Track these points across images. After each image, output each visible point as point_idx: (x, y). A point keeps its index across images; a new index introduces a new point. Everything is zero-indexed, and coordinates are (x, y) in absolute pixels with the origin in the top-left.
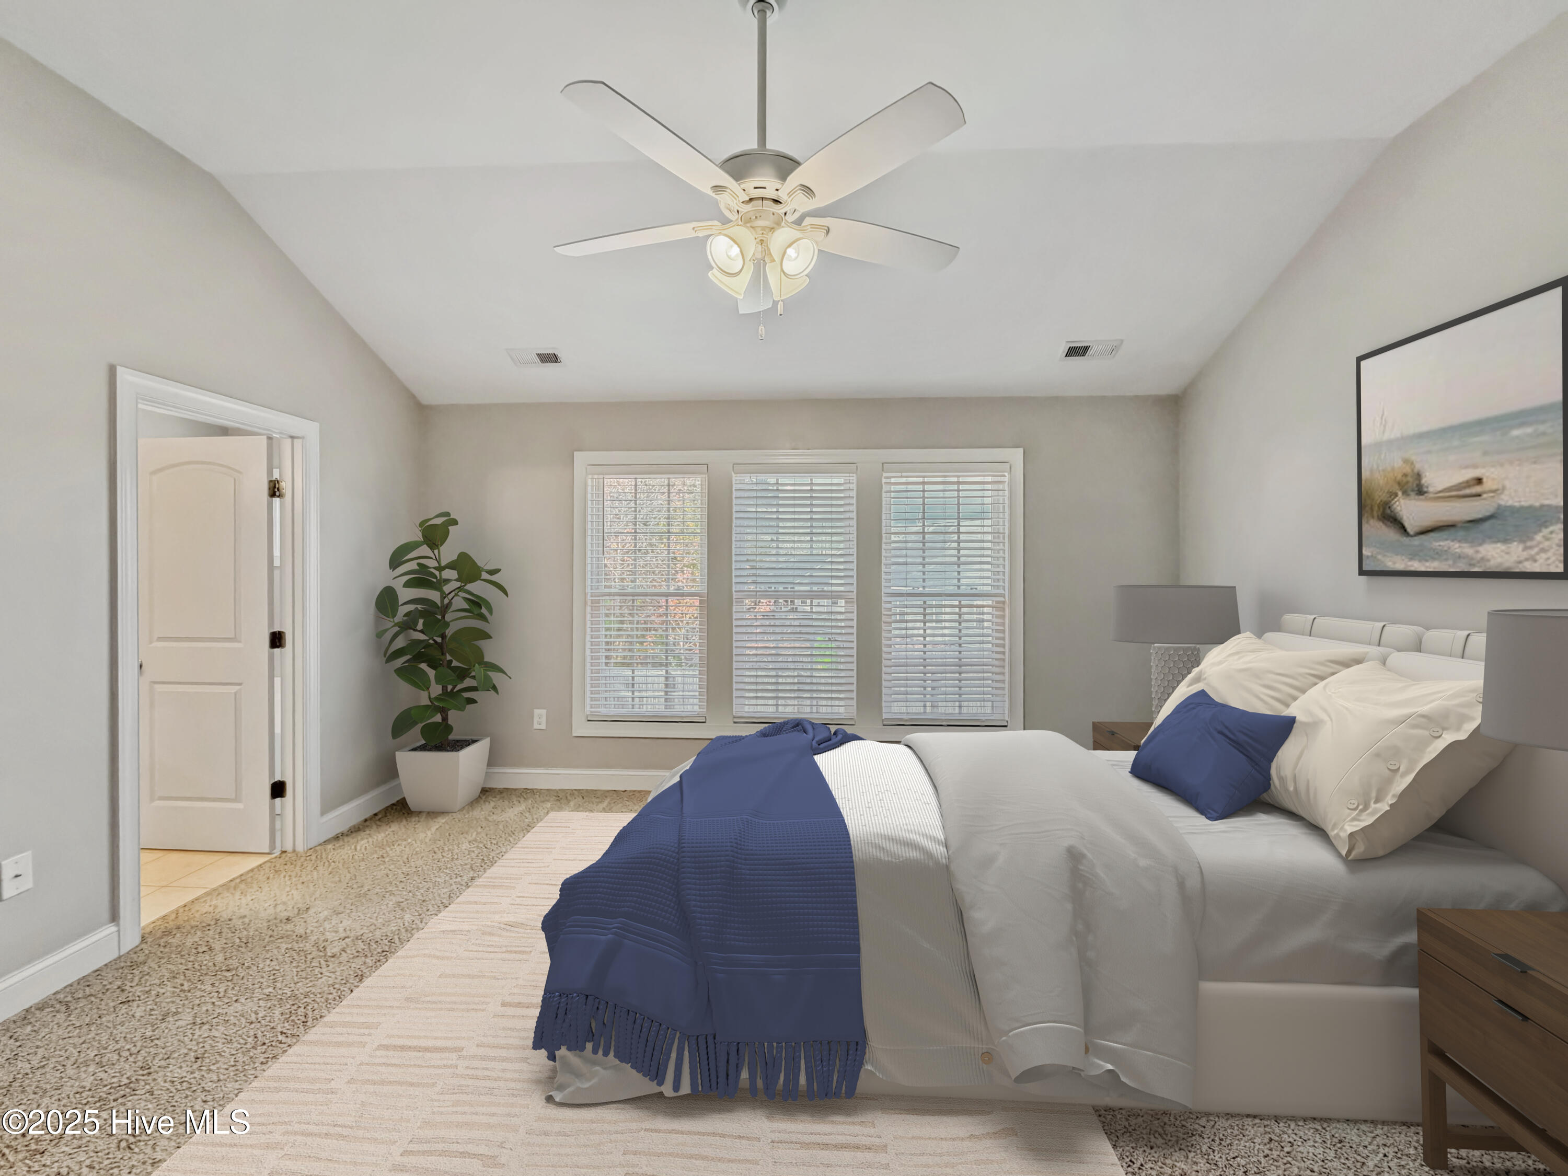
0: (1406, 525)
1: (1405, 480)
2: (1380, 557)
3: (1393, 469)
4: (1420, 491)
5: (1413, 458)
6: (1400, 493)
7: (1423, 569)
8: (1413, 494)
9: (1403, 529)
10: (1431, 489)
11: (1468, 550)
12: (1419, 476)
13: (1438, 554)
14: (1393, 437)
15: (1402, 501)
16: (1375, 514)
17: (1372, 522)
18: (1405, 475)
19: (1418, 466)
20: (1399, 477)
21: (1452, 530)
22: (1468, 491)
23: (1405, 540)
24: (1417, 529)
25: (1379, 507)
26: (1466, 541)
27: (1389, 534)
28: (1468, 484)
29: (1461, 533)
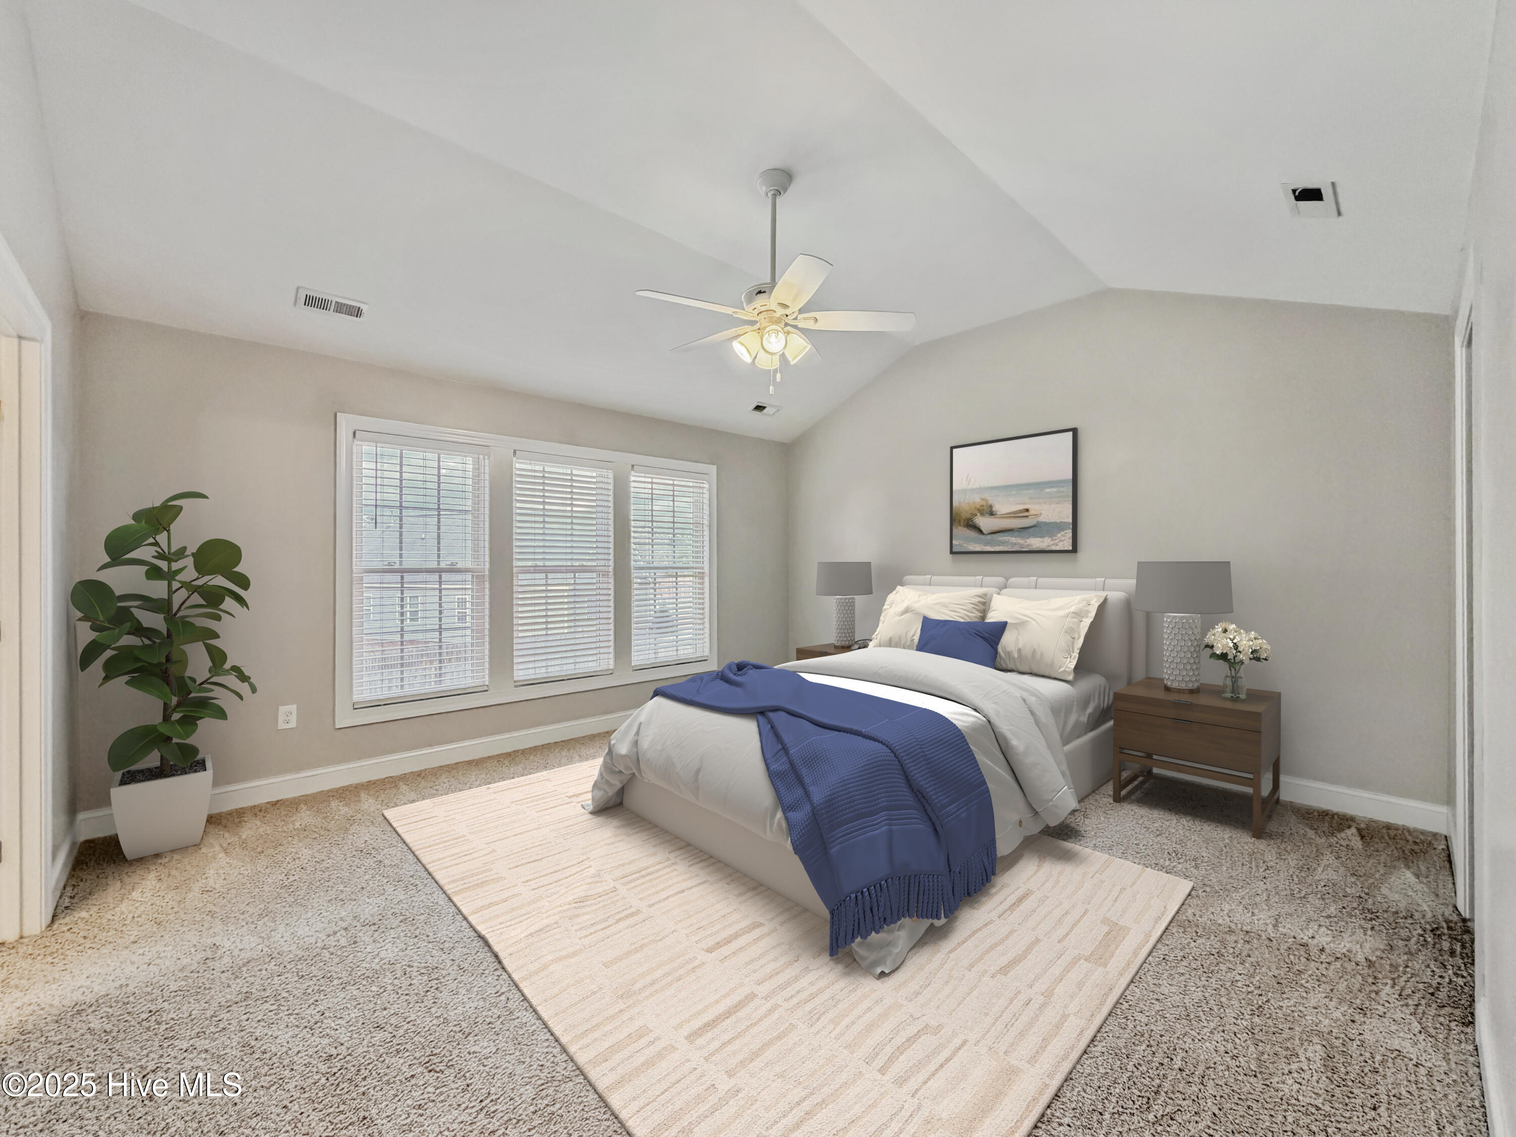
0: (983, 529)
1: (982, 508)
2: (965, 545)
3: (974, 503)
4: (992, 514)
5: (988, 498)
6: (979, 515)
7: (993, 550)
8: (987, 515)
9: (980, 531)
10: (998, 513)
11: (1020, 541)
12: (991, 507)
13: (1002, 543)
14: (974, 487)
15: (980, 518)
16: (962, 524)
17: (960, 528)
18: (982, 506)
19: (990, 502)
20: (978, 507)
21: (1011, 532)
22: (1021, 515)
23: (982, 537)
24: (989, 532)
25: (964, 520)
26: (1019, 537)
27: (973, 534)
28: (1021, 511)
29: (1016, 534)
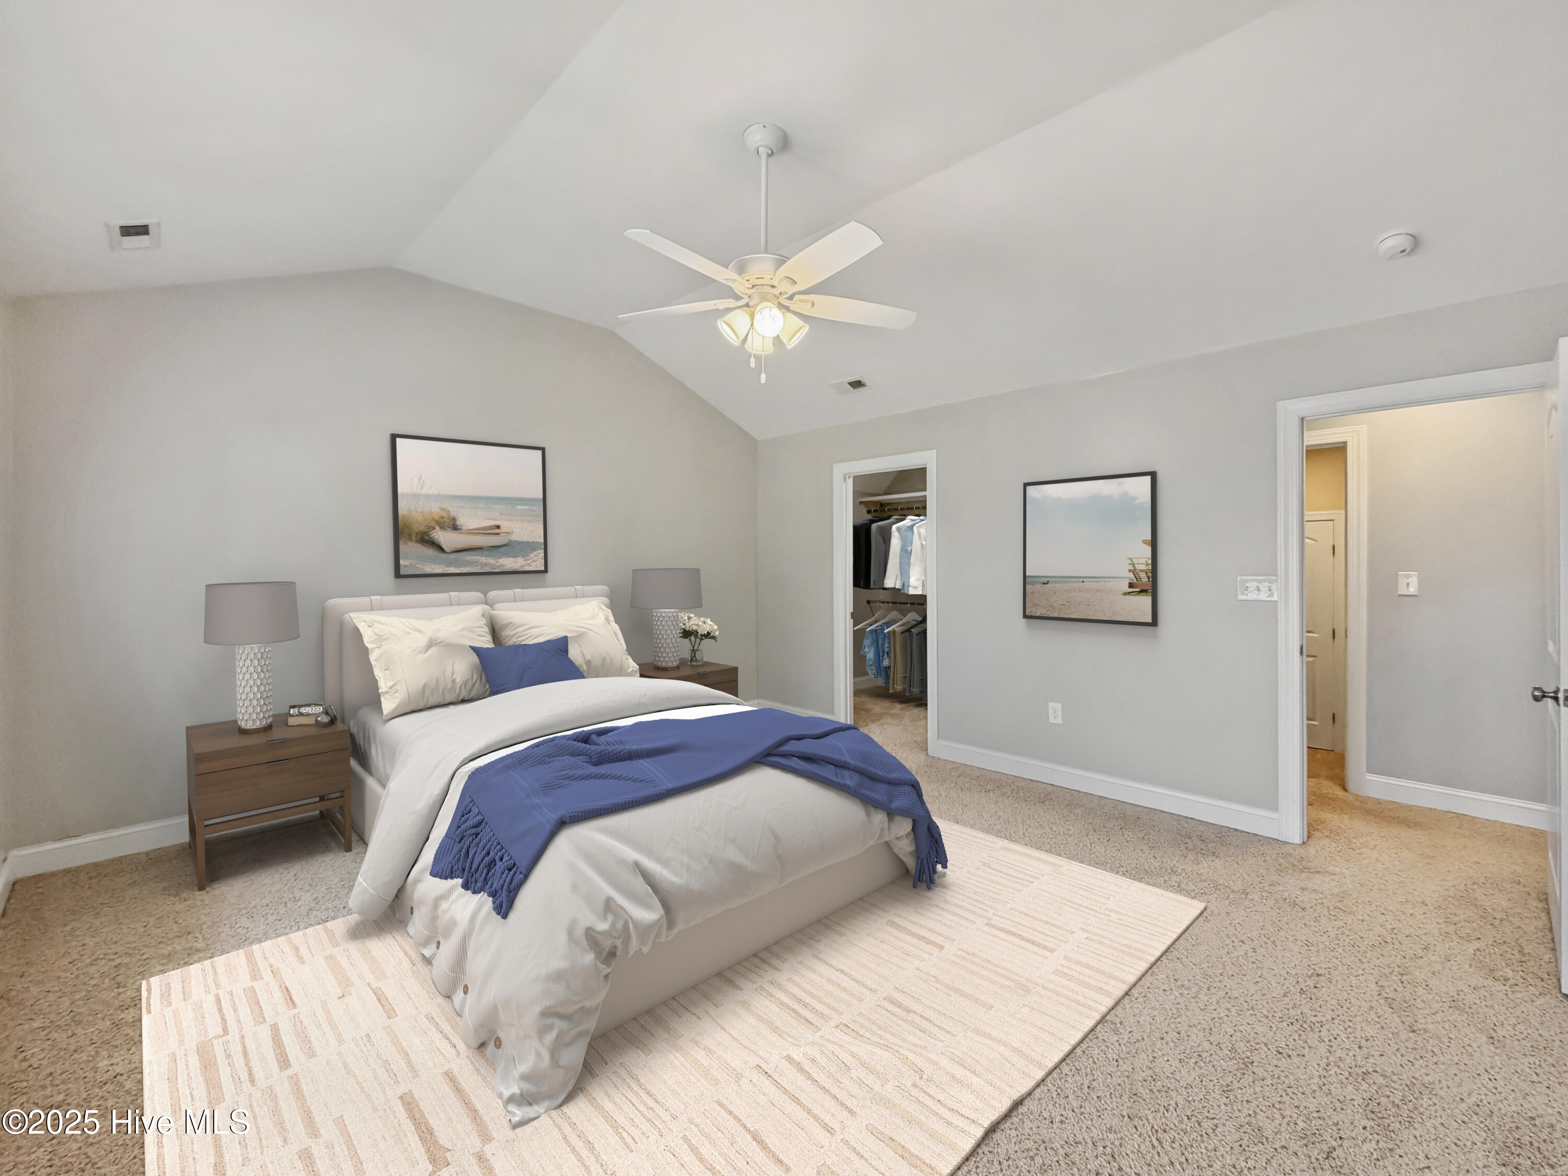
0: (444, 546)
3: (431, 513)
4: (455, 528)
6: (438, 528)
8: (449, 530)
9: (441, 549)
10: (464, 528)
12: (454, 519)
15: (439, 532)
16: (413, 538)
17: (410, 543)
18: (443, 518)
19: (453, 514)
20: (437, 518)
22: (491, 531)
24: (453, 550)
25: (417, 534)
28: (491, 528)
